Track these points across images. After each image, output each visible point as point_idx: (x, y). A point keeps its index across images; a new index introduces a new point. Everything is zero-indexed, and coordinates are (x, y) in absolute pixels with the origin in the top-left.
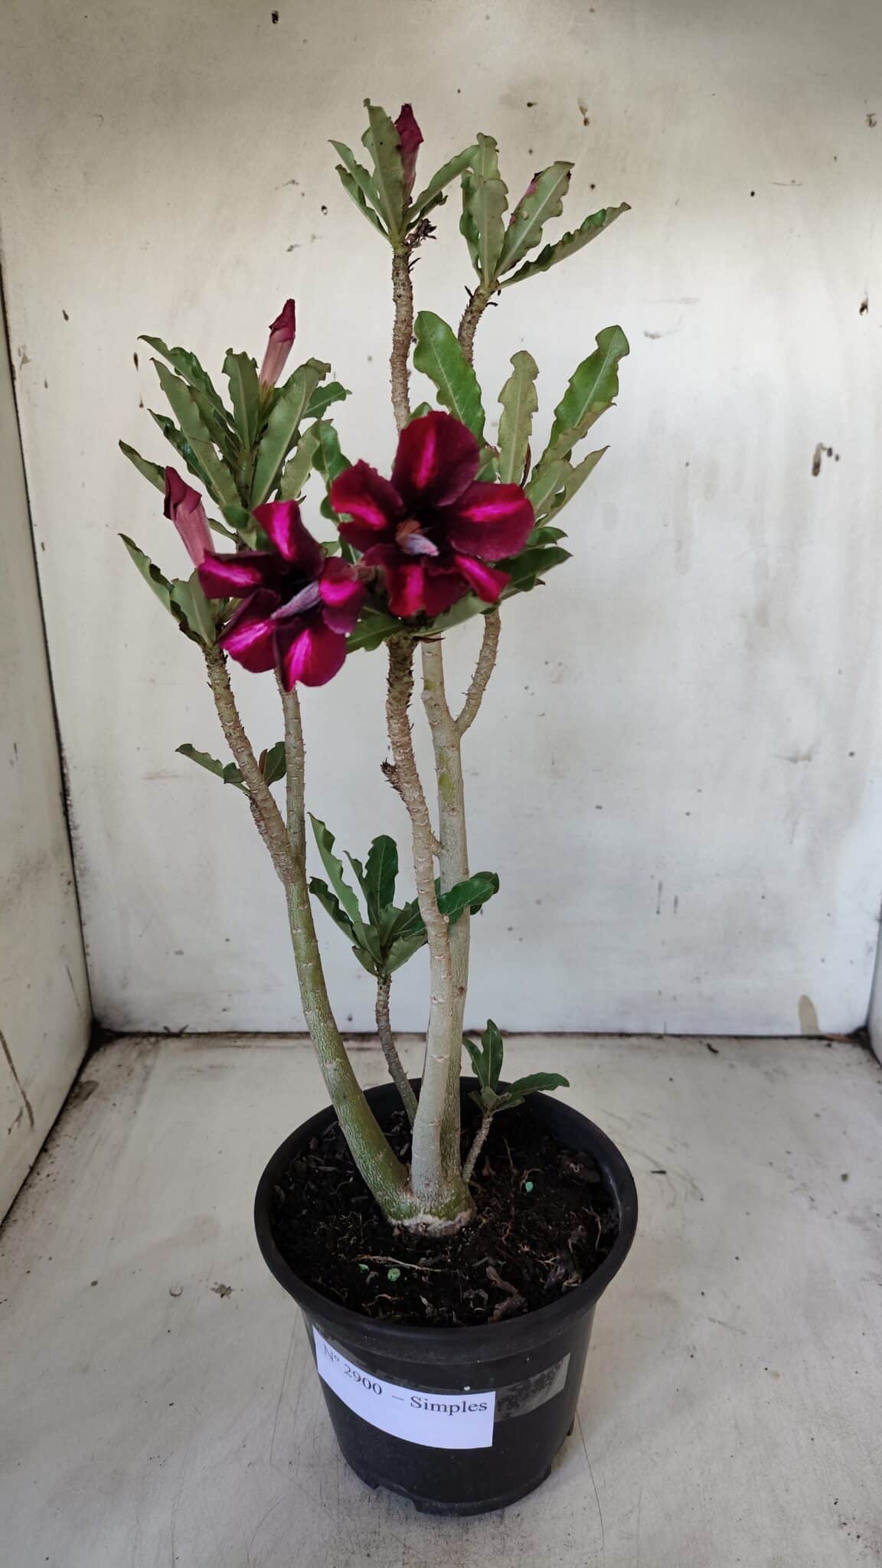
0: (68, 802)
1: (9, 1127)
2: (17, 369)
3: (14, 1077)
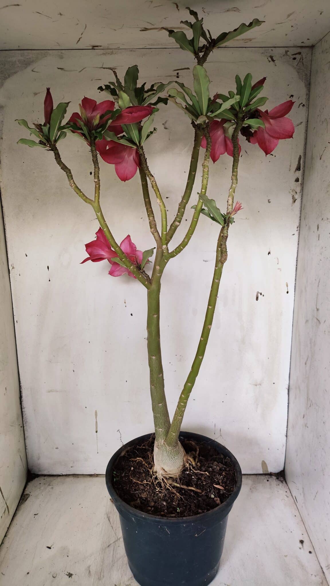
0: (22, 400)
1: (1, 516)
2: (11, 270)
3: (3, 499)
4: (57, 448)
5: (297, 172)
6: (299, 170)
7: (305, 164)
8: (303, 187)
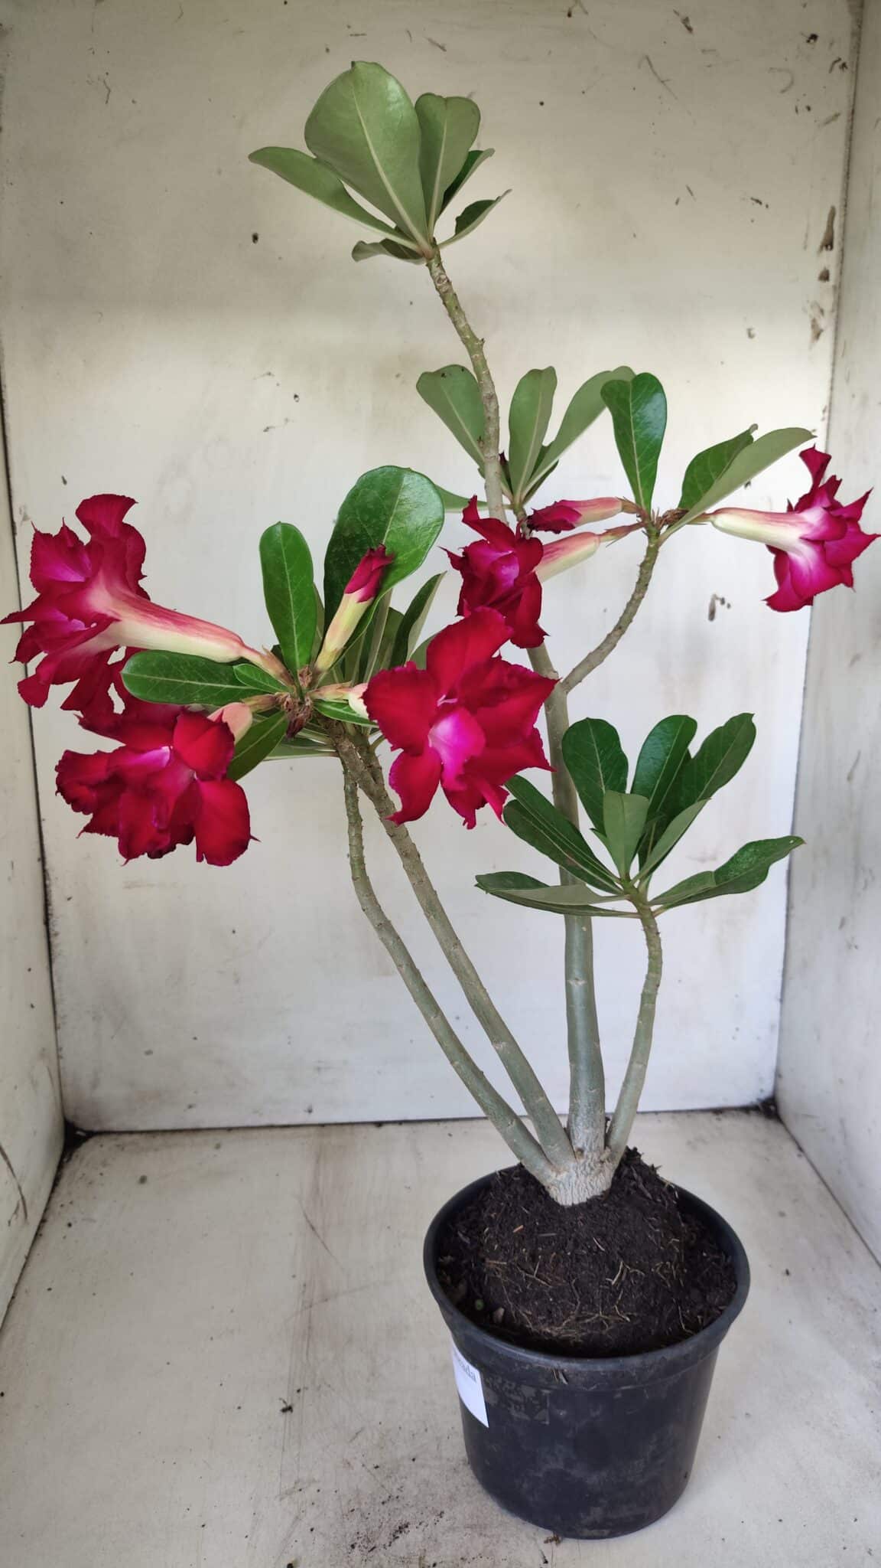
0: (50, 912)
1: (9, 1218)
2: (18, 526)
3: (10, 1173)
4: (149, 1053)
5: (825, 252)
6: (829, 247)
7: (844, 232)
8: (839, 297)
